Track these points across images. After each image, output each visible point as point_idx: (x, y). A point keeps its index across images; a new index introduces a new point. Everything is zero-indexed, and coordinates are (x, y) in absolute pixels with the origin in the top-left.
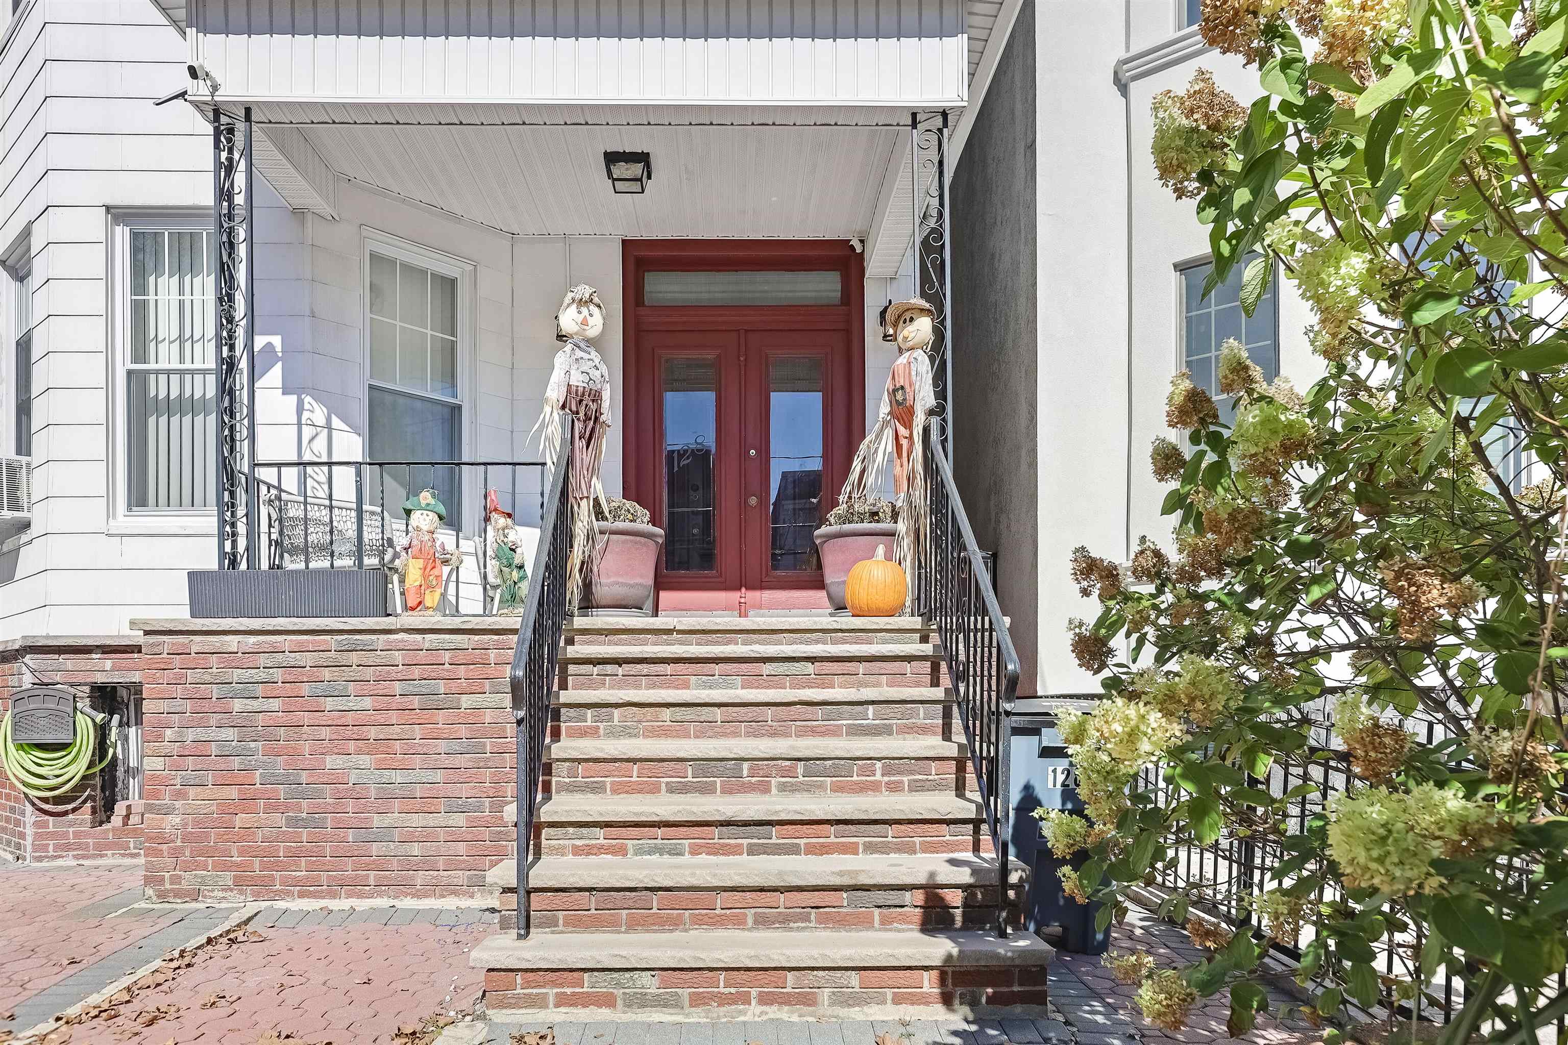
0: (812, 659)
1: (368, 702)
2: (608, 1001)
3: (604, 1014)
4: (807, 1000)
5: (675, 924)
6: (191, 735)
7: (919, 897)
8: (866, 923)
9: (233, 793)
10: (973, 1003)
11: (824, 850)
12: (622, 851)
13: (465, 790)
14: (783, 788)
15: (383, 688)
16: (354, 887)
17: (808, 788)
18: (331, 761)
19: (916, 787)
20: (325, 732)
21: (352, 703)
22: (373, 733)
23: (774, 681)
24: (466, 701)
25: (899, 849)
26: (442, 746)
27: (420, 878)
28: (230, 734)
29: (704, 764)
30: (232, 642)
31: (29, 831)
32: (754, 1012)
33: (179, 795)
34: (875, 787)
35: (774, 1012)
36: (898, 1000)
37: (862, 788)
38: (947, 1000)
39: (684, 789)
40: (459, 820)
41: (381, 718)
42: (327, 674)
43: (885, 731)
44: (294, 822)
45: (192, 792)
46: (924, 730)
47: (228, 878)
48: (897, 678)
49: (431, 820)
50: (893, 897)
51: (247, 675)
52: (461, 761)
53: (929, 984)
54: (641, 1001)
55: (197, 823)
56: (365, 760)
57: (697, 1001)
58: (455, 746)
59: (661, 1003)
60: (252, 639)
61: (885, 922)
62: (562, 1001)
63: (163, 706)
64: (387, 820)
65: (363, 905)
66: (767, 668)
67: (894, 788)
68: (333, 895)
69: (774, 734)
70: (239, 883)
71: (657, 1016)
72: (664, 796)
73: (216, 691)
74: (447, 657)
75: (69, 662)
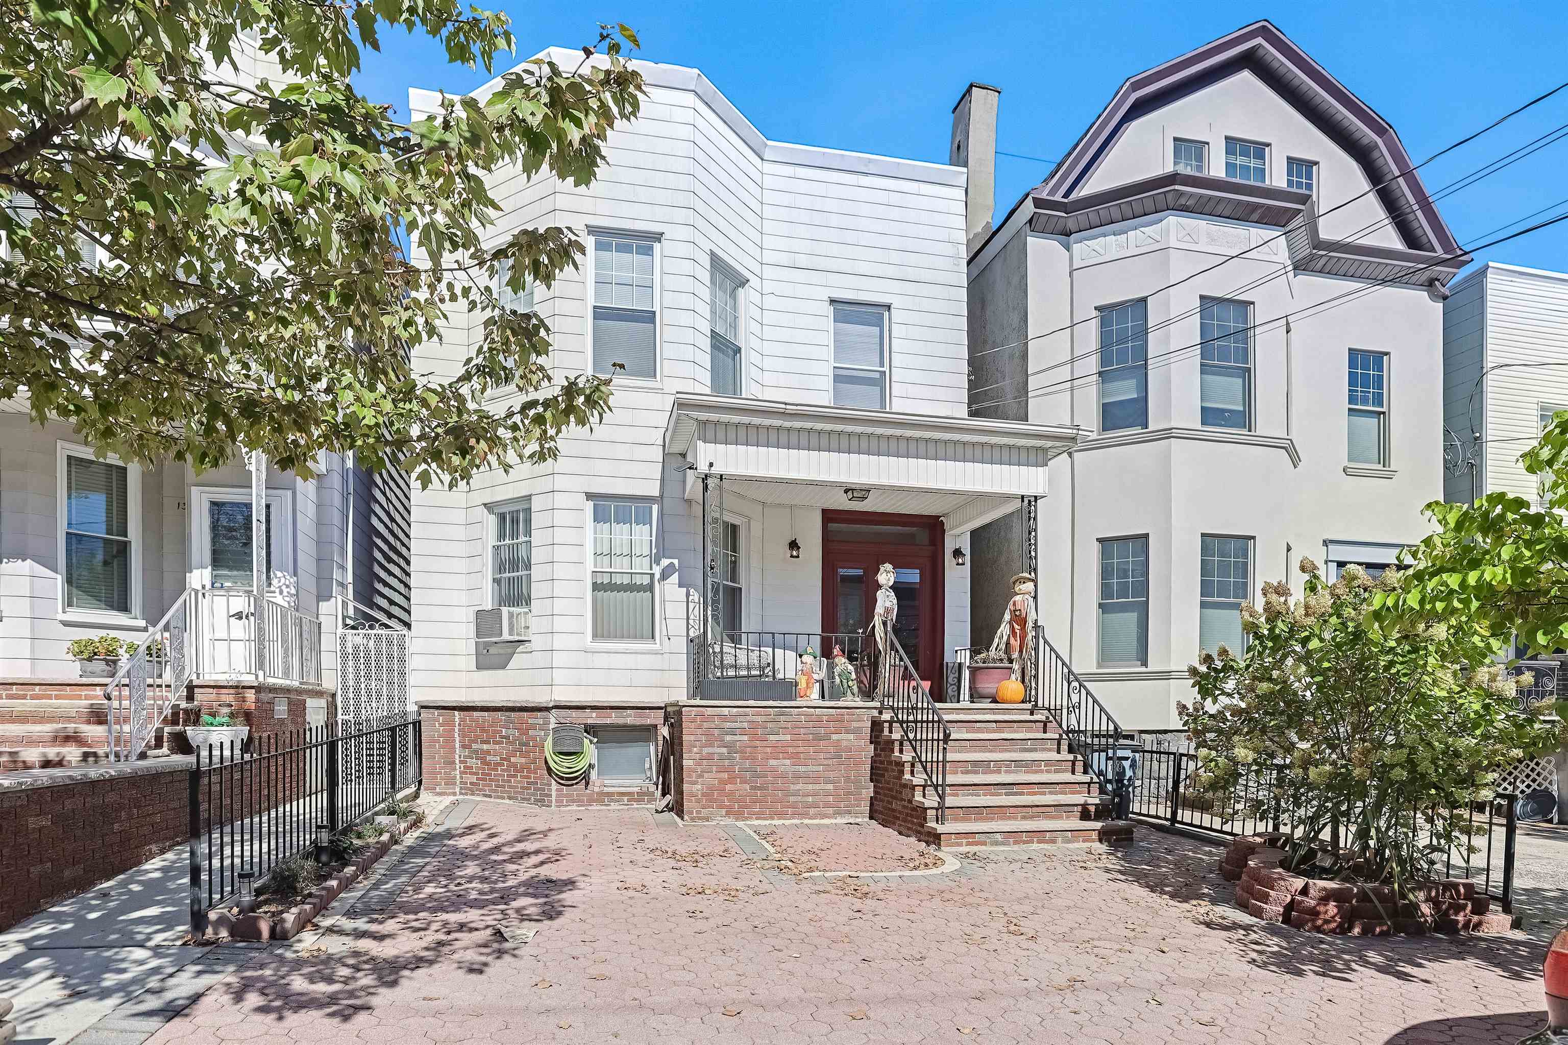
0: (996, 722)
1: (788, 737)
2: (984, 844)
3: (984, 848)
4: (1053, 841)
5: (992, 819)
6: (706, 751)
7: (1080, 808)
8: (1061, 818)
9: (726, 775)
10: (1109, 841)
11: (1035, 794)
12: (957, 795)
13: (832, 774)
14: (1006, 772)
15: (796, 731)
16: (782, 815)
17: (1016, 772)
18: (772, 762)
19: (1056, 771)
20: (769, 750)
21: (781, 737)
22: (790, 750)
23: (979, 730)
24: (834, 737)
25: (1061, 793)
26: (822, 756)
27: (812, 811)
28: (724, 750)
29: (975, 763)
30: (726, 711)
31: (554, 793)
32: (1035, 846)
33: (701, 776)
34: (1042, 771)
35: (1042, 846)
36: (1084, 841)
37: (1036, 772)
38: (1100, 841)
39: (967, 772)
40: (830, 787)
41: (795, 744)
42: (770, 725)
43: (1035, 750)
44: (752, 788)
45: (706, 775)
46: (1050, 750)
47: (724, 812)
48: (1030, 730)
49: (817, 787)
50: (1070, 809)
51: (733, 725)
52: (830, 762)
53: (1095, 835)
54: (997, 843)
55: (708, 788)
56: (788, 762)
57: (1016, 843)
58: (828, 756)
59: (1003, 844)
60: (735, 710)
61: (1067, 817)
62: (968, 844)
63: (692, 738)
64: (798, 787)
65: (787, 822)
66: (978, 725)
67: (1048, 772)
68: (773, 819)
69: (991, 751)
70: (728, 814)
71: (1002, 848)
72: (960, 775)
73: (716, 732)
74: (825, 718)
75: (574, 713)
